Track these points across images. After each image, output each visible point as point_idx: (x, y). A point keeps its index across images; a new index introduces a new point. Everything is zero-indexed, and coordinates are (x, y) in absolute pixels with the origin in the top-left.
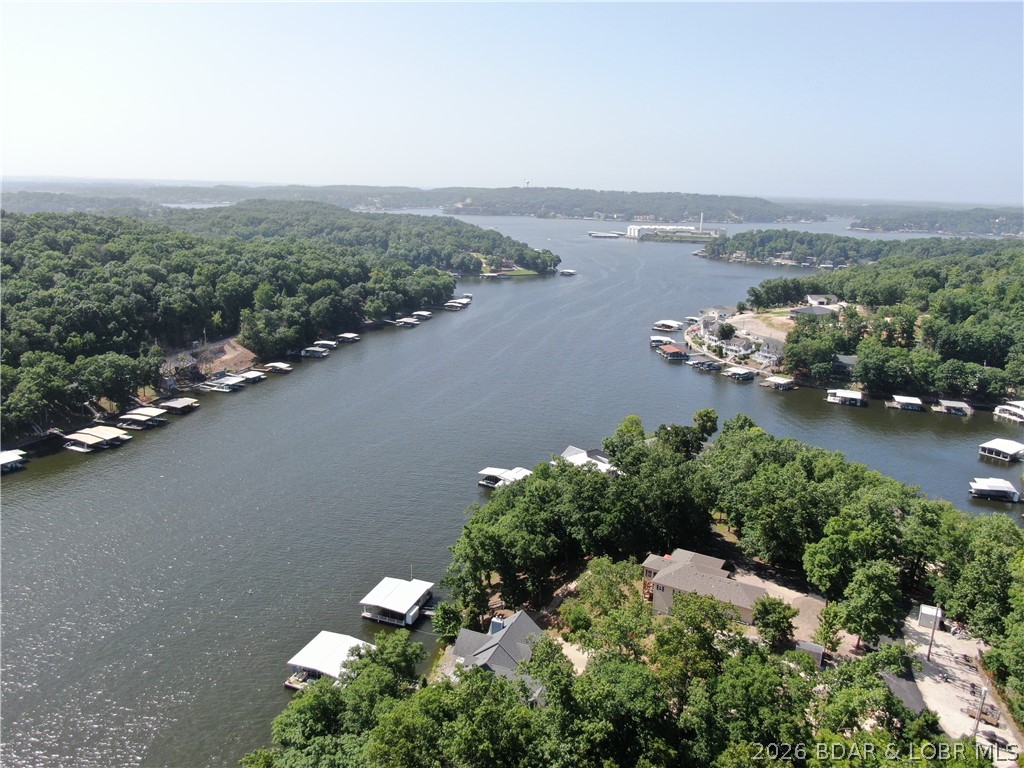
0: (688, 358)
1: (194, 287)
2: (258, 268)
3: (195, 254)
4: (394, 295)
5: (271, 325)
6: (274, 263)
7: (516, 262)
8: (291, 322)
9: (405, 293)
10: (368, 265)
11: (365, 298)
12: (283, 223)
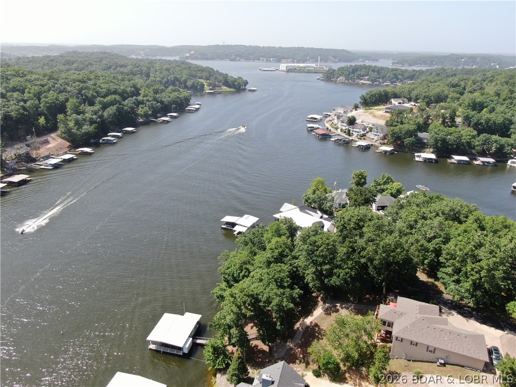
0: (330, 137)
1: (25, 101)
2: (69, 89)
3: (27, 80)
4: (155, 104)
5: (78, 124)
6: (79, 86)
7: (223, 84)
8: (92, 122)
9: (162, 102)
10: (139, 86)
11: (138, 106)
12: (87, 63)
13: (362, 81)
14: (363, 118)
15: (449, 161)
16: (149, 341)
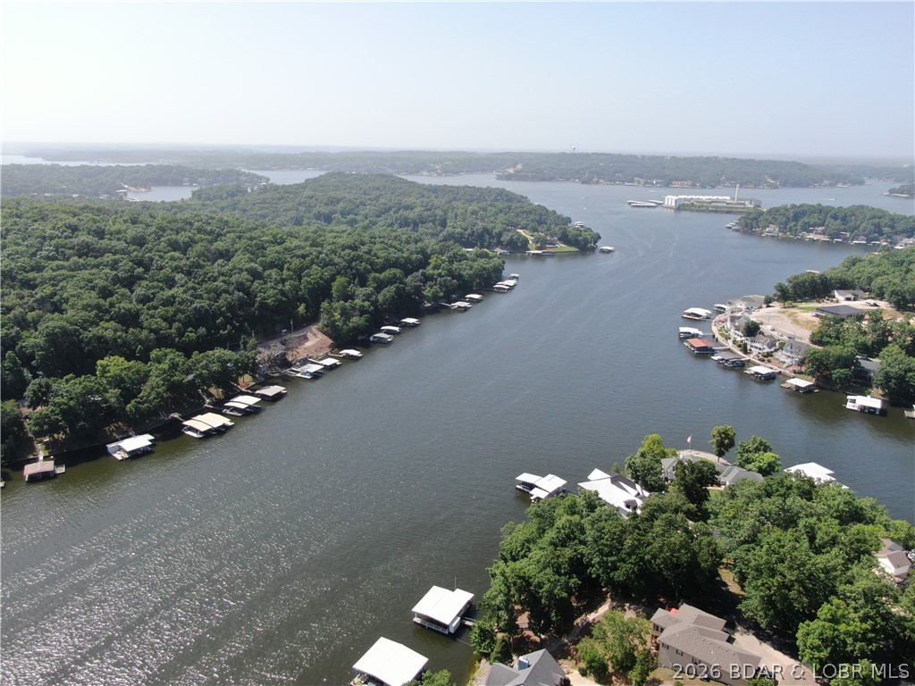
0: (713, 352)
1: (283, 281)
2: (337, 260)
3: (285, 249)
4: (450, 281)
5: (346, 314)
6: (349, 254)
7: (560, 239)
8: (363, 312)
9: (460, 277)
10: (429, 251)
11: (425, 283)
12: (357, 202)
13: (811, 236)
14: (775, 322)
15: (907, 413)
16: (414, 613)
